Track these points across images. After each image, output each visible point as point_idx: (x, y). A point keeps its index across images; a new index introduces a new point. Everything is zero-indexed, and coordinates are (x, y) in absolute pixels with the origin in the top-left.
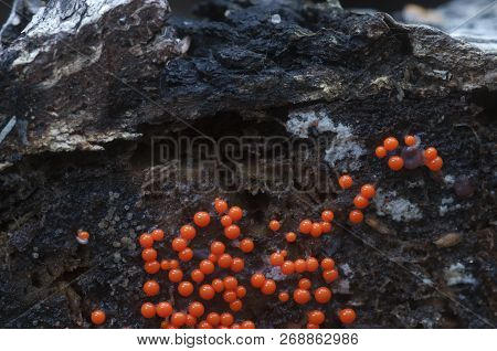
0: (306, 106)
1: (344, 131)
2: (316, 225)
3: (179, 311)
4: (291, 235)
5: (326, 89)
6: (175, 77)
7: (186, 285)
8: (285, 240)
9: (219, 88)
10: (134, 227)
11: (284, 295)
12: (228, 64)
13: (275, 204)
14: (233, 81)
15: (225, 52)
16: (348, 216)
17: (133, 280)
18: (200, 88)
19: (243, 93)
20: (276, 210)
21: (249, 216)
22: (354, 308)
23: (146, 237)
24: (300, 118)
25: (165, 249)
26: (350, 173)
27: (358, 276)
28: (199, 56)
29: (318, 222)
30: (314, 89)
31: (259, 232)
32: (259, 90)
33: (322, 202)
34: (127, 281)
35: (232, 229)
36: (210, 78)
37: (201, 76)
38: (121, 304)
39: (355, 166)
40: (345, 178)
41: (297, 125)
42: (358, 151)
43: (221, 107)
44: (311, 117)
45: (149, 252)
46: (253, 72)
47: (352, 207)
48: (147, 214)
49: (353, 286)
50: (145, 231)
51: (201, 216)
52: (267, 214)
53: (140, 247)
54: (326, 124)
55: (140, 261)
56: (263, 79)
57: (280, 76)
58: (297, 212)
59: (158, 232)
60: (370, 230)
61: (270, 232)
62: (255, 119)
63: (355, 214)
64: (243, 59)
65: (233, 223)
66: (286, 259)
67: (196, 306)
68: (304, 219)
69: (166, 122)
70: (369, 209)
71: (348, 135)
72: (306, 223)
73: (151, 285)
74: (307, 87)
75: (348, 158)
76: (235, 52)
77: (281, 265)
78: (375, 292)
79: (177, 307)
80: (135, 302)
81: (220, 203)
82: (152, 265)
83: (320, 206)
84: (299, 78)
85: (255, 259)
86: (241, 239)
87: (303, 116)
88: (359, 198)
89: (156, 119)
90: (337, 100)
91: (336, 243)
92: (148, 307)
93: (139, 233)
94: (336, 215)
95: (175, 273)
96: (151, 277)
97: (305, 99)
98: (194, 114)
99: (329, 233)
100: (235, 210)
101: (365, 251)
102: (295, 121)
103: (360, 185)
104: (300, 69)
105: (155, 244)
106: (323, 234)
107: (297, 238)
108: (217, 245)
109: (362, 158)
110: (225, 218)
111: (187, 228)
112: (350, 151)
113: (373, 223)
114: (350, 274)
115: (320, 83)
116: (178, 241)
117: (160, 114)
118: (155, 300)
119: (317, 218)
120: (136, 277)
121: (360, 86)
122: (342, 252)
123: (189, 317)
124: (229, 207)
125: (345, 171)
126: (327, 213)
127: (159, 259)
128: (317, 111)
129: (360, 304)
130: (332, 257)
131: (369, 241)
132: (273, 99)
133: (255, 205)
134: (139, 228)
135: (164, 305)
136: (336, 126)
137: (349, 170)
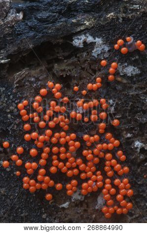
0: (80, 33)
1: (99, 40)
2: (94, 85)
3: (41, 135)
4: (84, 92)
5: (87, 24)
6: (19, 31)
7: (42, 123)
8: (82, 94)
9: (40, 32)
10: (14, 102)
11: (86, 119)
12: (41, 21)
13: (74, 79)
14: (46, 28)
15: (39, 15)
16: (108, 79)
17: (18, 125)
18: (32, 34)
19: (51, 33)
20: (76, 82)
21: (64, 87)
22: (118, 119)
23: (20, 105)
24: (78, 39)
25: (30, 109)
26: (105, 59)
27: (117, 104)
28: (28, 19)
29: (95, 83)
30: (82, 25)
31: (70, 93)
32: (58, 30)
33: (95, 74)
34: (16, 126)
35: (58, 94)
36: (35, 29)
37: (31, 28)
38: (15, 137)
39: (106, 55)
40: (103, 62)
41: (78, 42)
42: (107, 49)
43: (42, 40)
44: (83, 37)
45: (23, 111)
46: (54, 22)
47: (109, 74)
48: (19, 95)
49: (115, 109)
50: (19, 102)
51: (43, 91)
52: (72, 84)
53: (19, 110)
54: (90, 39)
55: (20, 116)
56: (58, 25)
57: (66, 22)
58: (85, 81)
59: (25, 102)
60: (119, 83)
61: (75, 92)
62: (58, 43)
63: (110, 77)
64: (48, 17)
65: (58, 91)
66: (84, 102)
67: (48, 131)
68: (88, 84)
69: (19, 52)
70: (116, 74)
71: (101, 42)
72: (90, 85)
73: (27, 126)
74: (79, 24)
75: (103, 53)
76: (44, 15)
77: (82, 106)
78: (126, 110)
79: (40, 134)
80: (21, 135)
81: (50, 84)
82: (25, 117)
83: (94, 76)
84: (74, 21)
85: (71, 106)
86: (62, 98)
87: (79, 37)
88: (111, 69)
89: (15, 51)
90: (93, 27)
91: (105, 91)
92: (27, 136)
93: (17, 104)
94: (102, 79)
95: (36, 119)
96: (26, 122)
97: (79, 30)
98: (31, 46)
99: (101, 88)
100: (57, 85)
101: (118, 92)
102: (76, 41)
103: (110, 64)
104: (74, 16)
105: (25, 107)
106: (98, 88)
107: (87, 92)
108: (53, 103)
109: (109, 51)
110: (54, 90)
111: (38, 98)
112: (103, 49)
113: (119, 79)
114: (113, 104)
115: (84, 21)
116: (35, 104)
117: (16, 48)
118: (30, 132)
119: (94, 82)
120: (20, 123)
121: (102, 19)
122: (108, 95)
123: (46, 137)
124: (55, 85)
125: (103, 58)
126: (98, 79)
127: (28, 114)
128: (85, 34)
129: (120, 116)
130: (104, 98)
131: (119, 87)
132: (65, 32)
133: (66, 81)
134: (16, 101)
135: (34, 134)
136: (95, 39)
137: (104, 57)
